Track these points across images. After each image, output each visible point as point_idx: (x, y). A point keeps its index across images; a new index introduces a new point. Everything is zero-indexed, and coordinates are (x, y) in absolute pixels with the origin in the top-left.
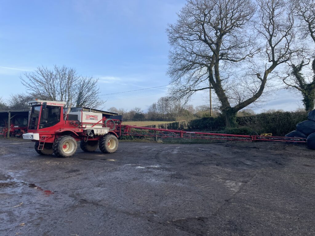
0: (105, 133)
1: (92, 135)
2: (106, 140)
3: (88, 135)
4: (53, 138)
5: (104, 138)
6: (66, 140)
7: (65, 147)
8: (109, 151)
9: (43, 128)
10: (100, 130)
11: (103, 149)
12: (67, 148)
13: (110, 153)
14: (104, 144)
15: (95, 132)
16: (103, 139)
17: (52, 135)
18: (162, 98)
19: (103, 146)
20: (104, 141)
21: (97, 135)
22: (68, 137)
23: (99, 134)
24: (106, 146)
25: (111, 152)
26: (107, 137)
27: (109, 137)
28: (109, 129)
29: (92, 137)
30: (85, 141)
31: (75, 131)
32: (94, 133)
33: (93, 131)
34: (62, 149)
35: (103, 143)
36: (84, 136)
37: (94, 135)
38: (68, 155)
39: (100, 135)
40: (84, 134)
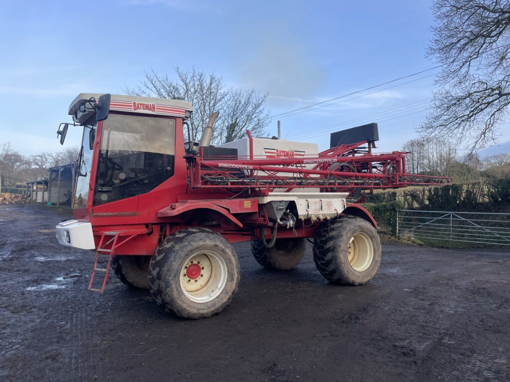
0: (334, 212)
1: (291, 223)
2: (339, 236)
3: (275, 221)
4: (155, 238)
5: (333, 229)
6: (201, 243)
7: (193, 272)
8: (352, 278)
9: (109, 201)
10: (318, 200)
11: (332, 267)
12: (201, 281)
13: (352, 285)
14: (333, 249)
15: (302, 212)
16: (327, 232)
17: (147, 225)
18: (411, 141)
19: (330, 255)
20: (332, 238)
21: (308, 220)
22: (211, 236)
23: (314, 218)
24: (341, 256)
25: (358, 281)
26: (345, 224)
27: (352, 227)
28: (348, 198)
29: (291, 228)
30: (269, 241)
31: (228, 210)
32: (296, 215)
33: (292, 206)
34: (177, 276)
35: (330, 244)
36: (261, 227)
37: (299, 222)
38: (194, 311)
39: (318, 219)
40: (261, 220)
